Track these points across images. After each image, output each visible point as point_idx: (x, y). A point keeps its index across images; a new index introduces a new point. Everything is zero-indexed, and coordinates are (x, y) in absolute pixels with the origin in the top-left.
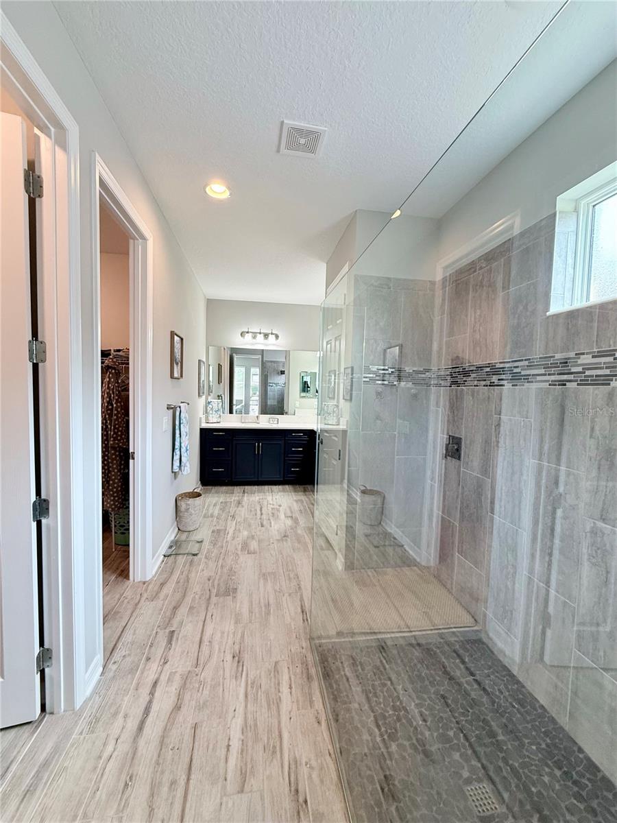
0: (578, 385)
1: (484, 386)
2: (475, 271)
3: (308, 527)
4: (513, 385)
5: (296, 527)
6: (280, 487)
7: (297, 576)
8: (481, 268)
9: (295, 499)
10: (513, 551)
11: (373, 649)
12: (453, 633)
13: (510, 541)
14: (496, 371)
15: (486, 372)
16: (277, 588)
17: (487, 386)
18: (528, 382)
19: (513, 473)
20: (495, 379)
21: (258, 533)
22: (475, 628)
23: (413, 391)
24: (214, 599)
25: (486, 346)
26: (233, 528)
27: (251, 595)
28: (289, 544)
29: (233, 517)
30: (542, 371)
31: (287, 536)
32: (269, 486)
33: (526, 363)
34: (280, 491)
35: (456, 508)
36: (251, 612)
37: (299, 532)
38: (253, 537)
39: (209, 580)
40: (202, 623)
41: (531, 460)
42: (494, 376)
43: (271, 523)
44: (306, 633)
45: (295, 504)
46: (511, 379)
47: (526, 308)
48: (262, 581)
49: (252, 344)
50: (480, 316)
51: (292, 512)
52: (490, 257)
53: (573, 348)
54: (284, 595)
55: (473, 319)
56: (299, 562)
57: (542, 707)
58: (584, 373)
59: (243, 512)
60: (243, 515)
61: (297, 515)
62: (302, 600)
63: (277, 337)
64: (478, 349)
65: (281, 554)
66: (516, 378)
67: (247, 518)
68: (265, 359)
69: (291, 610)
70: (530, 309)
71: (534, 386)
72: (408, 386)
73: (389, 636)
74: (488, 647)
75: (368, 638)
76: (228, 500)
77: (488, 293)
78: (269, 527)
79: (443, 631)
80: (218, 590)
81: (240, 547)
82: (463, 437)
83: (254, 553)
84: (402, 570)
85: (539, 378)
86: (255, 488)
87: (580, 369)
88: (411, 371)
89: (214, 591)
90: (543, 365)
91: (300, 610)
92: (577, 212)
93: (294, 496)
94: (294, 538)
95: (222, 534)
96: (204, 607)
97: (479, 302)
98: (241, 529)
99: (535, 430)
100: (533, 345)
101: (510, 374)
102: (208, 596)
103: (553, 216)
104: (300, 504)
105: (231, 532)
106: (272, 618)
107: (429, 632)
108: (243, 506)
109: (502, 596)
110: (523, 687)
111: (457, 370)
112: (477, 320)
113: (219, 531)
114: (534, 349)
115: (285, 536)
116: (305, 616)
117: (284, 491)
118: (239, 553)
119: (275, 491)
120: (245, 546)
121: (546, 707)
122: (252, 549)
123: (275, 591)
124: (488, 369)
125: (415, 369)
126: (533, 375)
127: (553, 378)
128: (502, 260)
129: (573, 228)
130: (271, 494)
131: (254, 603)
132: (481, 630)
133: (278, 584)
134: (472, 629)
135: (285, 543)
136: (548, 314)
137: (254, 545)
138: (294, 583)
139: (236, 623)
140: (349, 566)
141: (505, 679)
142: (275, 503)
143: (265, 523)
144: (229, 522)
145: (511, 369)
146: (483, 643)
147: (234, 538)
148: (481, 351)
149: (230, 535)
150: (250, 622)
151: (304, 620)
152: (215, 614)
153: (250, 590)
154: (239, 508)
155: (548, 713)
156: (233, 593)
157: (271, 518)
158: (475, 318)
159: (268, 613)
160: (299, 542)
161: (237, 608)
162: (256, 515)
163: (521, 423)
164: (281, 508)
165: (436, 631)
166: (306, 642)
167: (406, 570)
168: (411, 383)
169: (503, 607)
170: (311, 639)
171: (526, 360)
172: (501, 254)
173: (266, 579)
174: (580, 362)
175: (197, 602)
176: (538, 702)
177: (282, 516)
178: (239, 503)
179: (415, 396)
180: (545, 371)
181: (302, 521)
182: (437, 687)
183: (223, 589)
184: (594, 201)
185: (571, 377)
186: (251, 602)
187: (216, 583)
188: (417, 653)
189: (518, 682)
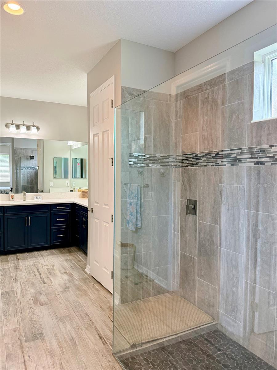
0: (271, 164)
1: (211, 166)
2: (202, 91)
3: (83, 278)
4: (231, 165)
5: (73, 280)
6: (48, 251)
7: (87, 314)
8: (206, 89)
9: (64, 259)
10: (236, 268)
11: (156, 351)
12: (202, 329)
13: (234, 263)
14: (219, 156)
15: (213, 157)
16: (75, 326)
17: (213, 166)
18: (241, 163)
19: (234, 220)
20: (219, 161)
21: (43, 289)
22: (214, 323)
23: (162, 171)
24: (26, 345)
25: (212, 140)
26: (19, 289)
27: (56, 335)
28: (72, 293)
29: (16, 279)
30: (250, 156)
31: (68, 288)
32: (38, 252)
33: (240, 151)
34: (49, 255)
35: (195, 247)
36: (61, 347)
37: (76, 283)
38: (40, 293)
39: (15, 331)
40: (23, 364)
41: (245, 210)
42: (218, 160)
43: (50, 280)
44: (108, 352)
45: (65, 263)
46: (230, 161)
47: (238, 117)
48: (61, 324)
49: (16, 134)
50: (207, 120)
51: (65, 269)
52: (213, 83)
53: (268, 143)
54: (82, 330)
55: (202, 122)
56: (85, 305)
57: (259, 358)
58: (275, 157)
59: (23, 275)
60: (24, 277)
61: (70, 270)
62: (97, 330)
63: (38, 129)
64: (206, 142)
65: (69, 301)
66: (234, 161)
67: (29, 279)
68: (15, 147)
69: (91, 339)
70: (240, 118)
71: (245, 165)
72: (158, 167)
73: (165, 340)
74: (222, 333)
75: (152, 344)
76: (5, 267)
77: (212, 106)
78: (50, 283)
79: (196, 329)
80: (27, 337)
81: (32, 302)
82: (197, 200)
83: (46, 304)
84: (159, 296)
85: (248, 160)
86: (26, 255)
87: (272, 155)
88: (160, 157)
89: (23, 339)
90: (250, 152)
91: (98, 337)
92: (264, 63)
93: (62, 257)
94: (74, 288)
95: (11, 294)
96: (19, 352)
97: (206, 111)
98: (27, 288)
99: (247, 192)
100: (243, 140)
101: (229, 158)
102: (19, 344)
103: (253, 63)
104: (69, 263)
105: (19, 291)
106: (79, 348)
107: (189, 332)
108: (21, 270)
109: (230, 298)
110: (247, 350)
111: (192, 156)
112: (205, 123)
113: (7, 293)
114: (244, 142)
115: (66, 288)
116: (104, 340)
117: (52, 254)
118: (33, 306)
119: (45, 255)
120: (36, 301)
121: (261, 358)
122: (43, 301)
123: (74, 328)
124: (214, 155)
125: (162, 155)
126: (245, 158)
127: (256, 160)
128: (221, 86)
129: (262, 72)
130: (42, 258)
131: (61, 340)
132: (217, 323)
133: (74, 323)
134: (212, 324)
135: (68, 293)
136: (252, 122)
137: (43, 298)
138: (87, 320)
139: (52, 357)
140: (123, 301)
141: (236, 349)
142: (48, 264)
143: (46, 280)
144: (14, 284)
145: (229, 155)
146: (220, 331)
147: (23, 296)
148: (208, 143)
149: (19, 295)
150: (63, 354)
151: (103, 343)
152: (31, 355)
153: (53, 332)
154: (18, 272)
155: (262, 361)
156: (41, 336)
157: (49, 276)
158: (203, 122)
159: (75, 345)
160: (80, 290)
161: (48, 346)
162: (36, 275)
163: (238, 188)
164: (55, 268)
165: (192, 330)
166: (111, 358)
167: (161, 296)
168: (160, 165)
169: (231, 305)
170: (114, 354)
171: (239, 149)
172: (220, 82)
173: (63, 322)
174: (272, 150)
175: (11, 349)
176: (256, 356)
177: (59, 274)
178: (17, 268)
179: (163, 174)
180: (252, 156)
181: (76, 275)
182: (201, 364)
183: (30, 335)
184: (272, 58)
185: (267, 159)
186: (58, 340)
187: (22, 332)
188: (184, 346)
189: (244, 348)
